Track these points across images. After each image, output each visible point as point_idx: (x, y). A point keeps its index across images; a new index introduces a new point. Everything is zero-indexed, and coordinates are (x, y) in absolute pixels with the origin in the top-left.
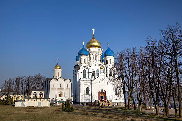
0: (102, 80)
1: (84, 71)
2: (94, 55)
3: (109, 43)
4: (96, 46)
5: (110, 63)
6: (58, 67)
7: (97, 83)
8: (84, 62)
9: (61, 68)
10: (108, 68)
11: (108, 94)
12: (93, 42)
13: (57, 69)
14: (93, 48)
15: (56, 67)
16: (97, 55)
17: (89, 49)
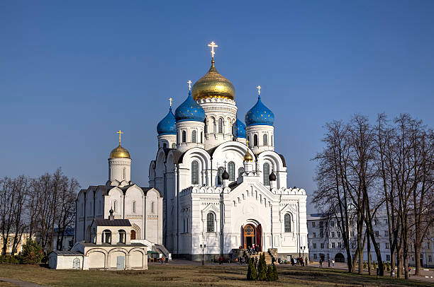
0: (250, 192)
1: (195, 165)
2: (217, 119)
3: (259, 87)
4: (222, 95)
5: (265, 143)
6: (122, 155)
7: (237, 201)
8: (194, 140)
9: (129, 157)
10: (261, 158)
11: (266, 230)
12: (215, 81)
13: (120, 159)
14: (213, 100)
15: (114, 154)
16: (226, 119)
17: (202, 102)
